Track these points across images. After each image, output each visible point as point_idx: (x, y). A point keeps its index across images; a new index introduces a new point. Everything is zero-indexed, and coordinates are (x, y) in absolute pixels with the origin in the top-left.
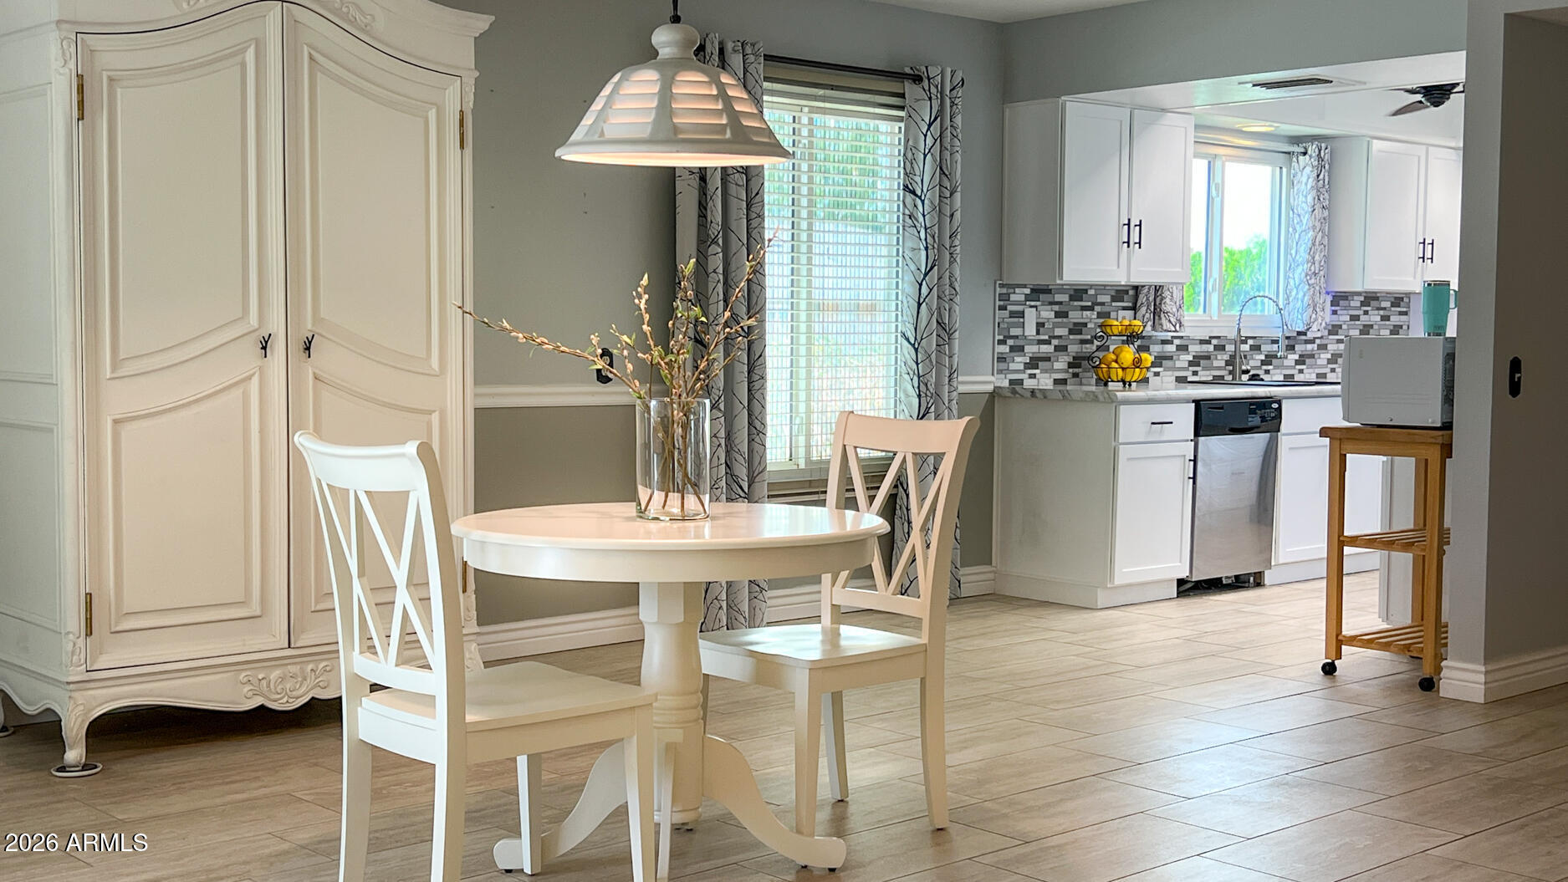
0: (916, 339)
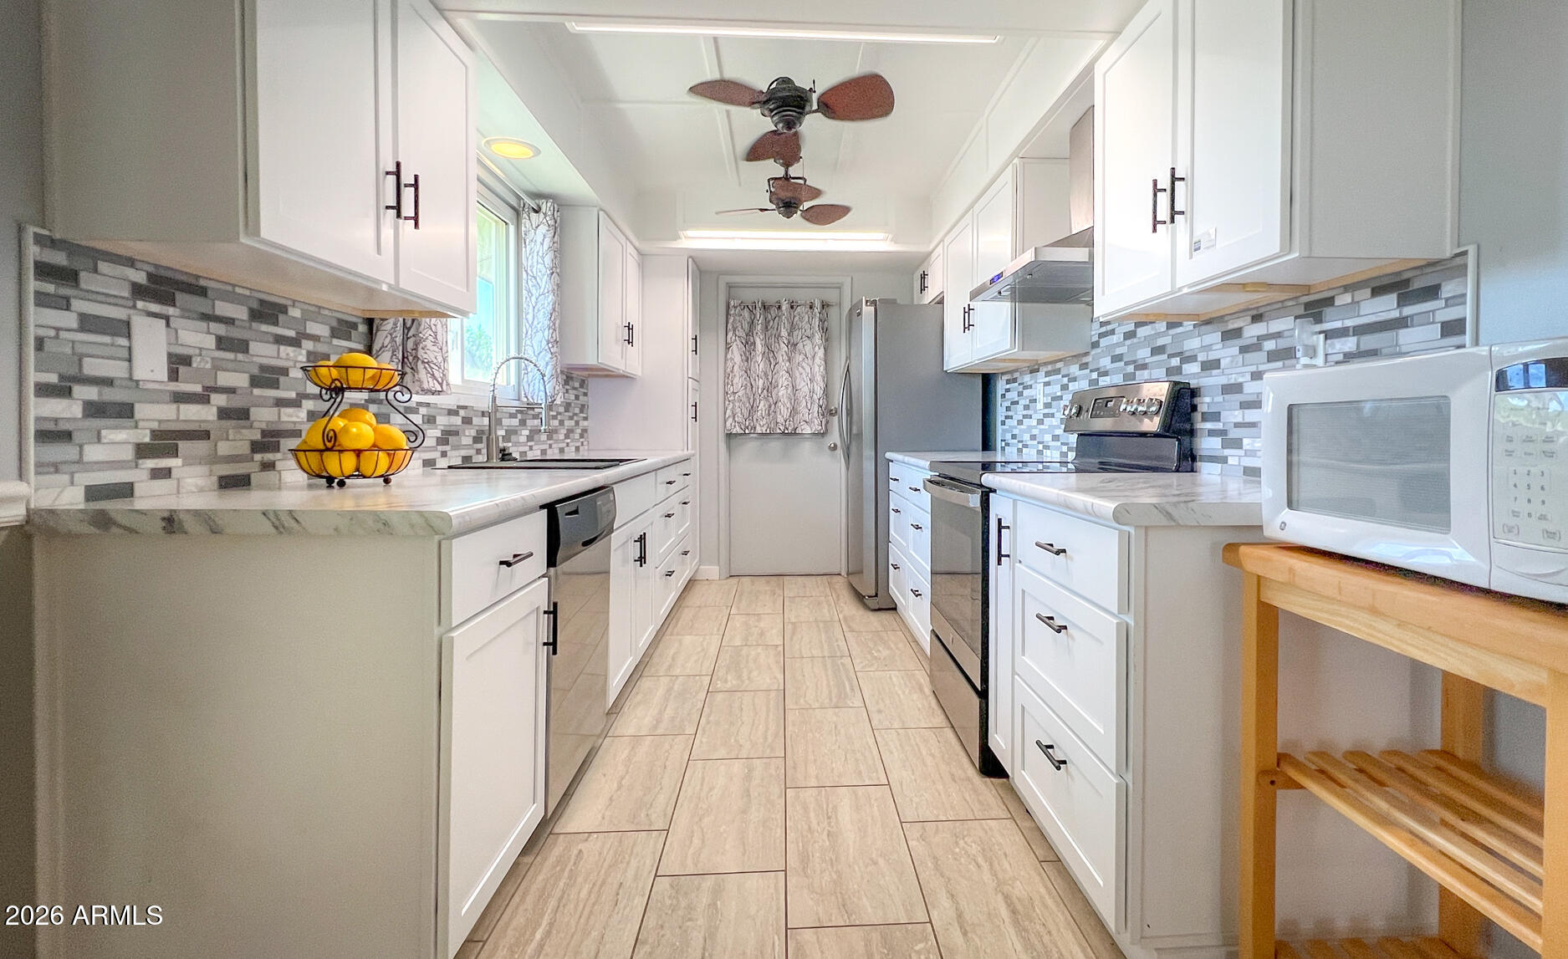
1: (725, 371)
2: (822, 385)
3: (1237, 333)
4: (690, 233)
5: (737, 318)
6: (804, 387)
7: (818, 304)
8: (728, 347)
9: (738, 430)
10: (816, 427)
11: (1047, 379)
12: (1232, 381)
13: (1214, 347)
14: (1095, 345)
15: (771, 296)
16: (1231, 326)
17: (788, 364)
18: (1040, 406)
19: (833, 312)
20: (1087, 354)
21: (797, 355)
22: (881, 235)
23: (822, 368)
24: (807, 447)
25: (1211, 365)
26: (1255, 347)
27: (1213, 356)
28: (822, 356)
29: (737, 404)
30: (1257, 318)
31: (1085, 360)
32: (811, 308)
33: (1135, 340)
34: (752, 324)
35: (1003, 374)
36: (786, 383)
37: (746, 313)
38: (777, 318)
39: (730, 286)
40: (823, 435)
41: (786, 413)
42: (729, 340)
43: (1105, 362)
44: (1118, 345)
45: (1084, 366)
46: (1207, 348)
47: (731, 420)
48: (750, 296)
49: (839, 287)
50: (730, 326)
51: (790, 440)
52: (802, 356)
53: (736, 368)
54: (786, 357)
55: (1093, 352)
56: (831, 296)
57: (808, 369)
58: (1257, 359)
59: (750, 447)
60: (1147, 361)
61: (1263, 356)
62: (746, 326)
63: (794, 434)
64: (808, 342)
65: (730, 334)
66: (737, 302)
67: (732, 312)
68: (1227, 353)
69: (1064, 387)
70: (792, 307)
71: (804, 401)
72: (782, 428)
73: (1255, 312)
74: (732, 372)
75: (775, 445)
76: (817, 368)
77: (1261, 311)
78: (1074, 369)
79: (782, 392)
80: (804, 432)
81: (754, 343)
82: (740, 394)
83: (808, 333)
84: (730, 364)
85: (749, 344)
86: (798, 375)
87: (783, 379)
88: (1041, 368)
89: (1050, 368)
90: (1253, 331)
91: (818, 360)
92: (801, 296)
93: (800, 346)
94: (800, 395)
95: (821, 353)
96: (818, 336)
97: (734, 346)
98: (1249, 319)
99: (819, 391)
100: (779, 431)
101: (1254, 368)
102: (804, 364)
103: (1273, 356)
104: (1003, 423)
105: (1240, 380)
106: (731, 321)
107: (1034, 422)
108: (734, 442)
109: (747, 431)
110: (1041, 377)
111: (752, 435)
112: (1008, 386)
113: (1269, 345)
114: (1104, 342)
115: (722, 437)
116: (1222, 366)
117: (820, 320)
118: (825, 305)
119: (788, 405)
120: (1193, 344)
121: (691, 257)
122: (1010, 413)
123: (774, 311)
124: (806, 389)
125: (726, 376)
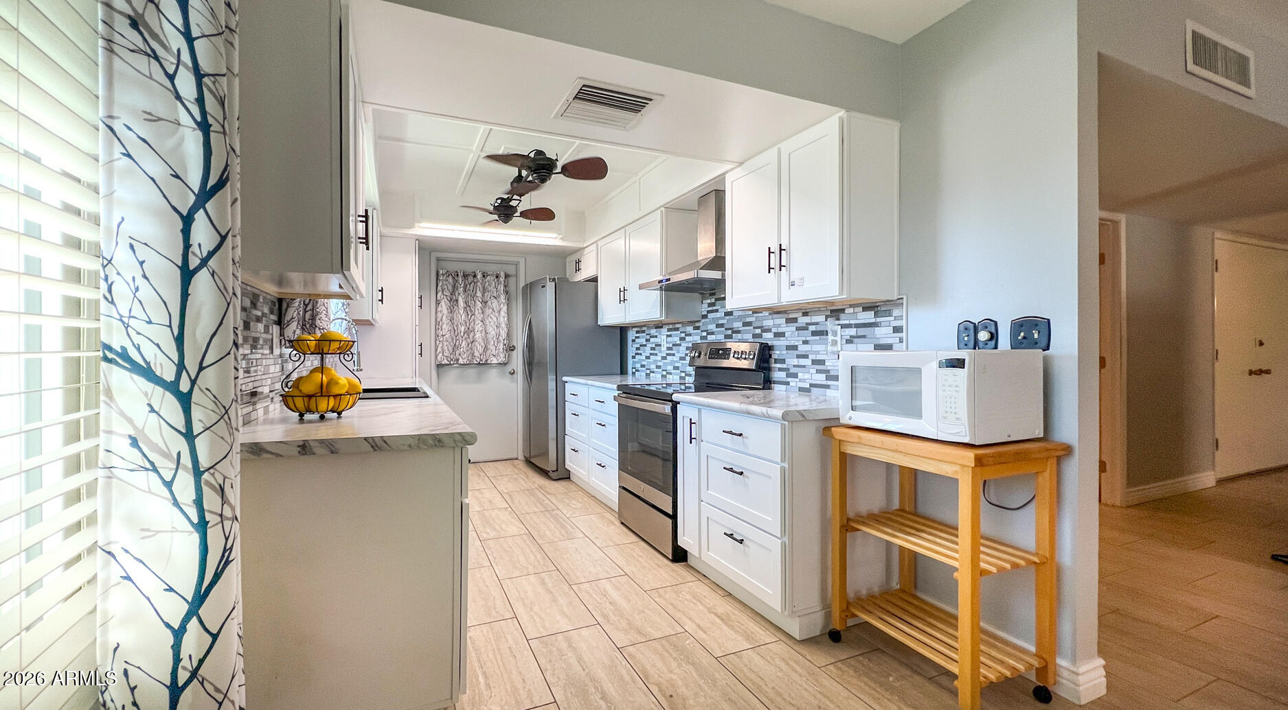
0: (181, 367)
1: (436, 320)
2: (506, 330)
3: (795, 320)
4: (423, 225)
5: (445, 282)
6: (492, 332)
7: (502, 275)
8: (438, 303)
9: (445, 362)
10: (502, 359)
11: (669, 333)
12: (792, 344)
13: (782, 326)
14: (705, 317)
15: (469, 268)
16: (791, 316)
17: (482, 315)
18: (664, 349)
19: (512, 281)
20: (699, 321)
21: (487, 309)
22: (555, 235)
23: (506, 319)
24: (494, 372)
25: (782, 335)
26: (805, 328)
27: (780, 330)
28: (506, 311)
29: (445, 344)
30: (805, 314)
31: (697, 325)
32: (497, 277)
33: (732, 317)
34: (454, 287)
35: (633, 327)
36: (481, 329)
37: (450, 279)
38: (473, 283)
39: (438, 260)
40: (505, 364)
41: (481, 350)
42: (439, 298)
43: (712, 327)
44: (721, 318)
45: (697, 328)
46: (779, 326)
47: (441, 355)
48: (453, 267)
49: (517, 264)
50: (439, 288)
51: (481, 368)
52: (491, 310)
53: (444, 317)
54: (480, 311)
55: (703, 321)
56: (511, 270)
57: (495, 319)
58: (807, 335)
59: (452, 374)
60: (740, 329)
61: (809, 332)
62: (450, 288)
63: (486, 364)
64: (495, 300)
65: (440, 294)
66: (444, 272)
67: (441, 278)
68: (790, 330)
69: (682, 339)
70: (484, 276)
71: (492, 341)
72: (478, 360)
73: (804, 311)
74: (441, 320)
75: (472, 372)
76: (502, 319)
77: (807, 311)
78: (690, 329)
79: (478, 335)
80: (493, 362)
81: (457, 301)
82: (447, 336)
83: (495, 294)
84: (439, 315)
85: (453, 302)
86: (487, 322)
87: (478, 327)
88: (664, 326)
89: (671, 327)
90: (803, 320)
91: (502, 313)
92: (491, 269)
93: (489, 303)
94: (490, 336)
95: (505, 308)
96: (503, 297)
97: (443, 303)
98: (801, 314)
99: (504, 334)
100: (476, 362)
101: (804, 339)
102: (492, 316)
103: (814, 333)
104: (633, 357)
105: (796, 344)
106: (440, 284)
107: (659, 358)
108: (440, 369)
109: (452, 363)
110: (664, 331)
111: (455, 365)
112: (638, 335)
113: (812, 328)
114: (711, 316)
115: (433, 366)
116: (786, 336)
117: (505, 286)
118: (507, 276)
119: (483, 344)
120: (768, 323)
121: (417, 240)
122: (639, 352)
123: (471, 279)
124: (493, 333)
125: (437, 323)
